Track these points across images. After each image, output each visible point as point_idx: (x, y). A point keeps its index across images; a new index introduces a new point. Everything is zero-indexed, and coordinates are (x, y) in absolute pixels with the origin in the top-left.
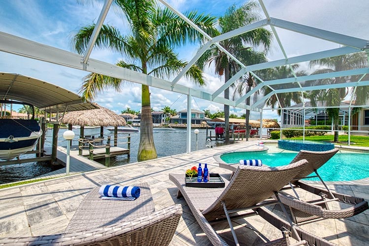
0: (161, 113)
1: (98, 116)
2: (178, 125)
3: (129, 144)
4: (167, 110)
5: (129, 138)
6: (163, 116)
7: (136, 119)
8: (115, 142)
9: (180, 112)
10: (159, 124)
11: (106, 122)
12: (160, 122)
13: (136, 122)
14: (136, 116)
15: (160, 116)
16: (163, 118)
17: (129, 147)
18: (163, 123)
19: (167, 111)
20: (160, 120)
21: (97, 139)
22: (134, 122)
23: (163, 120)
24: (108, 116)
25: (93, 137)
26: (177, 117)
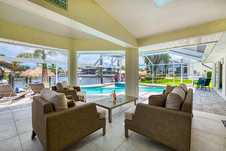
0: (95, 68)
2: (105, 75)
6: (97, 70)
7: (81, 72)
9: (106, 68)
10: (94, 75)
13: (81, 74)
14: (81, 71)
15: (95, 70)
18: (96, 74)
20: (95, 72)
22: (79, 74)
23: (97, 72)
26: (105, 70)
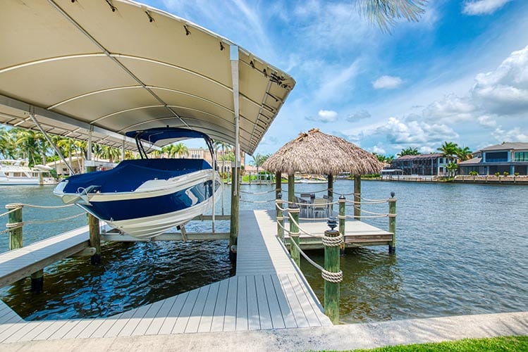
0: (437, 156)
1: (319, 152)
2: (479, 177)
3: (393, 219)
4: (449, 150)
5: (393, 204)
6: (441, 162)
7: (388, 168)
8: (357, 212)
9: (482, 151)
10: (433, 176)
11: (335, 164)
12: (435, 173)
13: (388, 173)
14: (388, 164)
15: (435, 161)
16: (440, 165)
17: (392, 228)
18: (439, 174)
19: (450, 152)
20: (435, 169)
21: (320, 200)
22: (384, 173)
23: (441, 169)
24: (340, 152)
25: (313, 197)
26: (476, 160)
